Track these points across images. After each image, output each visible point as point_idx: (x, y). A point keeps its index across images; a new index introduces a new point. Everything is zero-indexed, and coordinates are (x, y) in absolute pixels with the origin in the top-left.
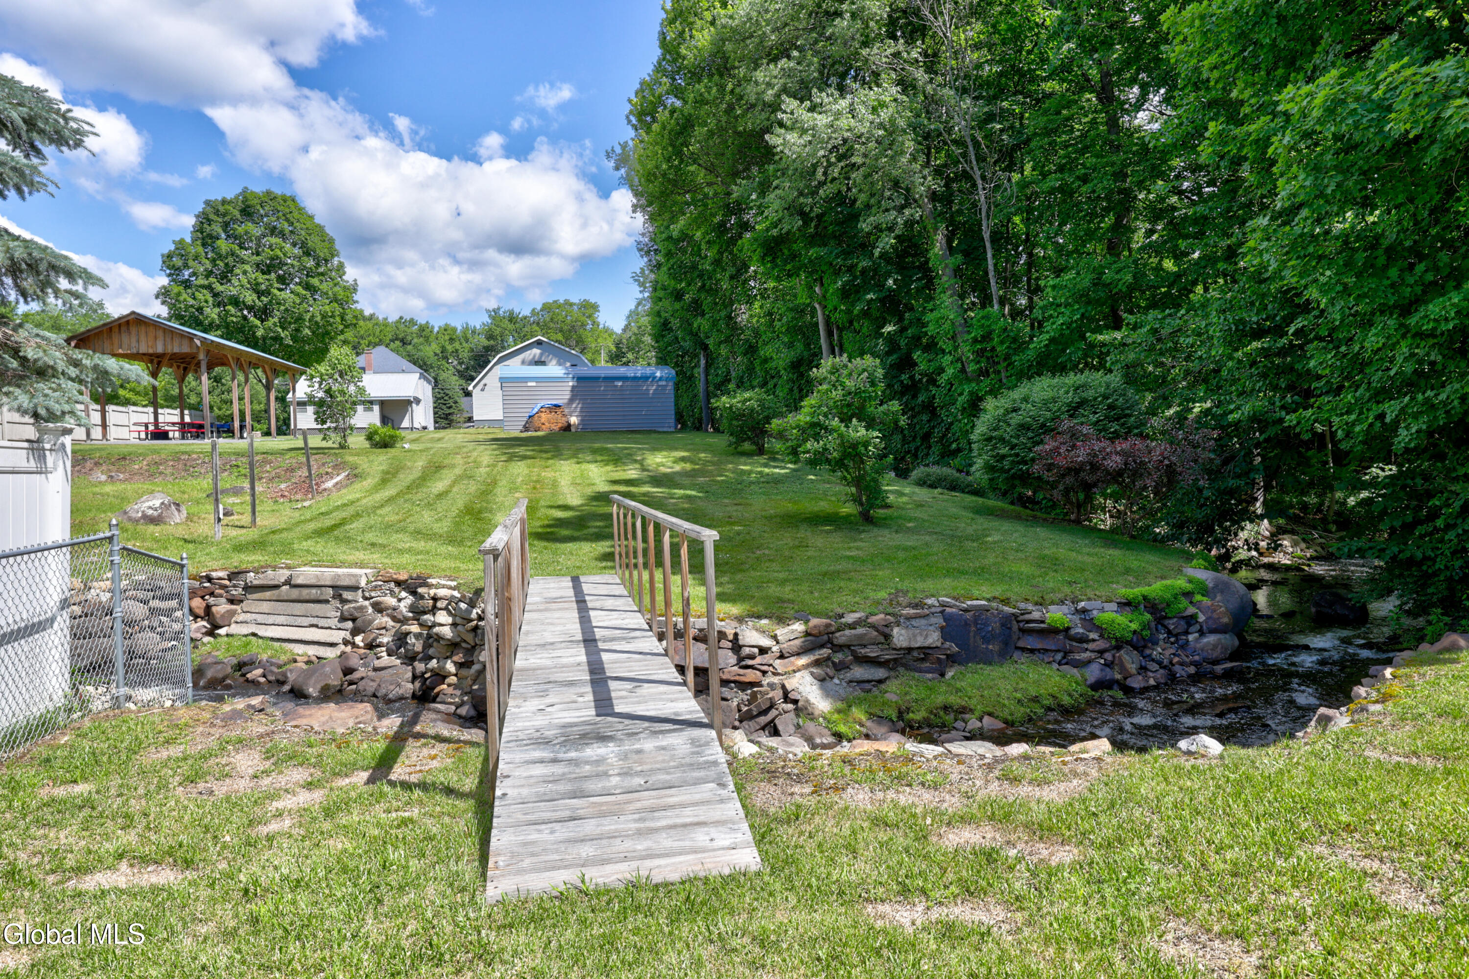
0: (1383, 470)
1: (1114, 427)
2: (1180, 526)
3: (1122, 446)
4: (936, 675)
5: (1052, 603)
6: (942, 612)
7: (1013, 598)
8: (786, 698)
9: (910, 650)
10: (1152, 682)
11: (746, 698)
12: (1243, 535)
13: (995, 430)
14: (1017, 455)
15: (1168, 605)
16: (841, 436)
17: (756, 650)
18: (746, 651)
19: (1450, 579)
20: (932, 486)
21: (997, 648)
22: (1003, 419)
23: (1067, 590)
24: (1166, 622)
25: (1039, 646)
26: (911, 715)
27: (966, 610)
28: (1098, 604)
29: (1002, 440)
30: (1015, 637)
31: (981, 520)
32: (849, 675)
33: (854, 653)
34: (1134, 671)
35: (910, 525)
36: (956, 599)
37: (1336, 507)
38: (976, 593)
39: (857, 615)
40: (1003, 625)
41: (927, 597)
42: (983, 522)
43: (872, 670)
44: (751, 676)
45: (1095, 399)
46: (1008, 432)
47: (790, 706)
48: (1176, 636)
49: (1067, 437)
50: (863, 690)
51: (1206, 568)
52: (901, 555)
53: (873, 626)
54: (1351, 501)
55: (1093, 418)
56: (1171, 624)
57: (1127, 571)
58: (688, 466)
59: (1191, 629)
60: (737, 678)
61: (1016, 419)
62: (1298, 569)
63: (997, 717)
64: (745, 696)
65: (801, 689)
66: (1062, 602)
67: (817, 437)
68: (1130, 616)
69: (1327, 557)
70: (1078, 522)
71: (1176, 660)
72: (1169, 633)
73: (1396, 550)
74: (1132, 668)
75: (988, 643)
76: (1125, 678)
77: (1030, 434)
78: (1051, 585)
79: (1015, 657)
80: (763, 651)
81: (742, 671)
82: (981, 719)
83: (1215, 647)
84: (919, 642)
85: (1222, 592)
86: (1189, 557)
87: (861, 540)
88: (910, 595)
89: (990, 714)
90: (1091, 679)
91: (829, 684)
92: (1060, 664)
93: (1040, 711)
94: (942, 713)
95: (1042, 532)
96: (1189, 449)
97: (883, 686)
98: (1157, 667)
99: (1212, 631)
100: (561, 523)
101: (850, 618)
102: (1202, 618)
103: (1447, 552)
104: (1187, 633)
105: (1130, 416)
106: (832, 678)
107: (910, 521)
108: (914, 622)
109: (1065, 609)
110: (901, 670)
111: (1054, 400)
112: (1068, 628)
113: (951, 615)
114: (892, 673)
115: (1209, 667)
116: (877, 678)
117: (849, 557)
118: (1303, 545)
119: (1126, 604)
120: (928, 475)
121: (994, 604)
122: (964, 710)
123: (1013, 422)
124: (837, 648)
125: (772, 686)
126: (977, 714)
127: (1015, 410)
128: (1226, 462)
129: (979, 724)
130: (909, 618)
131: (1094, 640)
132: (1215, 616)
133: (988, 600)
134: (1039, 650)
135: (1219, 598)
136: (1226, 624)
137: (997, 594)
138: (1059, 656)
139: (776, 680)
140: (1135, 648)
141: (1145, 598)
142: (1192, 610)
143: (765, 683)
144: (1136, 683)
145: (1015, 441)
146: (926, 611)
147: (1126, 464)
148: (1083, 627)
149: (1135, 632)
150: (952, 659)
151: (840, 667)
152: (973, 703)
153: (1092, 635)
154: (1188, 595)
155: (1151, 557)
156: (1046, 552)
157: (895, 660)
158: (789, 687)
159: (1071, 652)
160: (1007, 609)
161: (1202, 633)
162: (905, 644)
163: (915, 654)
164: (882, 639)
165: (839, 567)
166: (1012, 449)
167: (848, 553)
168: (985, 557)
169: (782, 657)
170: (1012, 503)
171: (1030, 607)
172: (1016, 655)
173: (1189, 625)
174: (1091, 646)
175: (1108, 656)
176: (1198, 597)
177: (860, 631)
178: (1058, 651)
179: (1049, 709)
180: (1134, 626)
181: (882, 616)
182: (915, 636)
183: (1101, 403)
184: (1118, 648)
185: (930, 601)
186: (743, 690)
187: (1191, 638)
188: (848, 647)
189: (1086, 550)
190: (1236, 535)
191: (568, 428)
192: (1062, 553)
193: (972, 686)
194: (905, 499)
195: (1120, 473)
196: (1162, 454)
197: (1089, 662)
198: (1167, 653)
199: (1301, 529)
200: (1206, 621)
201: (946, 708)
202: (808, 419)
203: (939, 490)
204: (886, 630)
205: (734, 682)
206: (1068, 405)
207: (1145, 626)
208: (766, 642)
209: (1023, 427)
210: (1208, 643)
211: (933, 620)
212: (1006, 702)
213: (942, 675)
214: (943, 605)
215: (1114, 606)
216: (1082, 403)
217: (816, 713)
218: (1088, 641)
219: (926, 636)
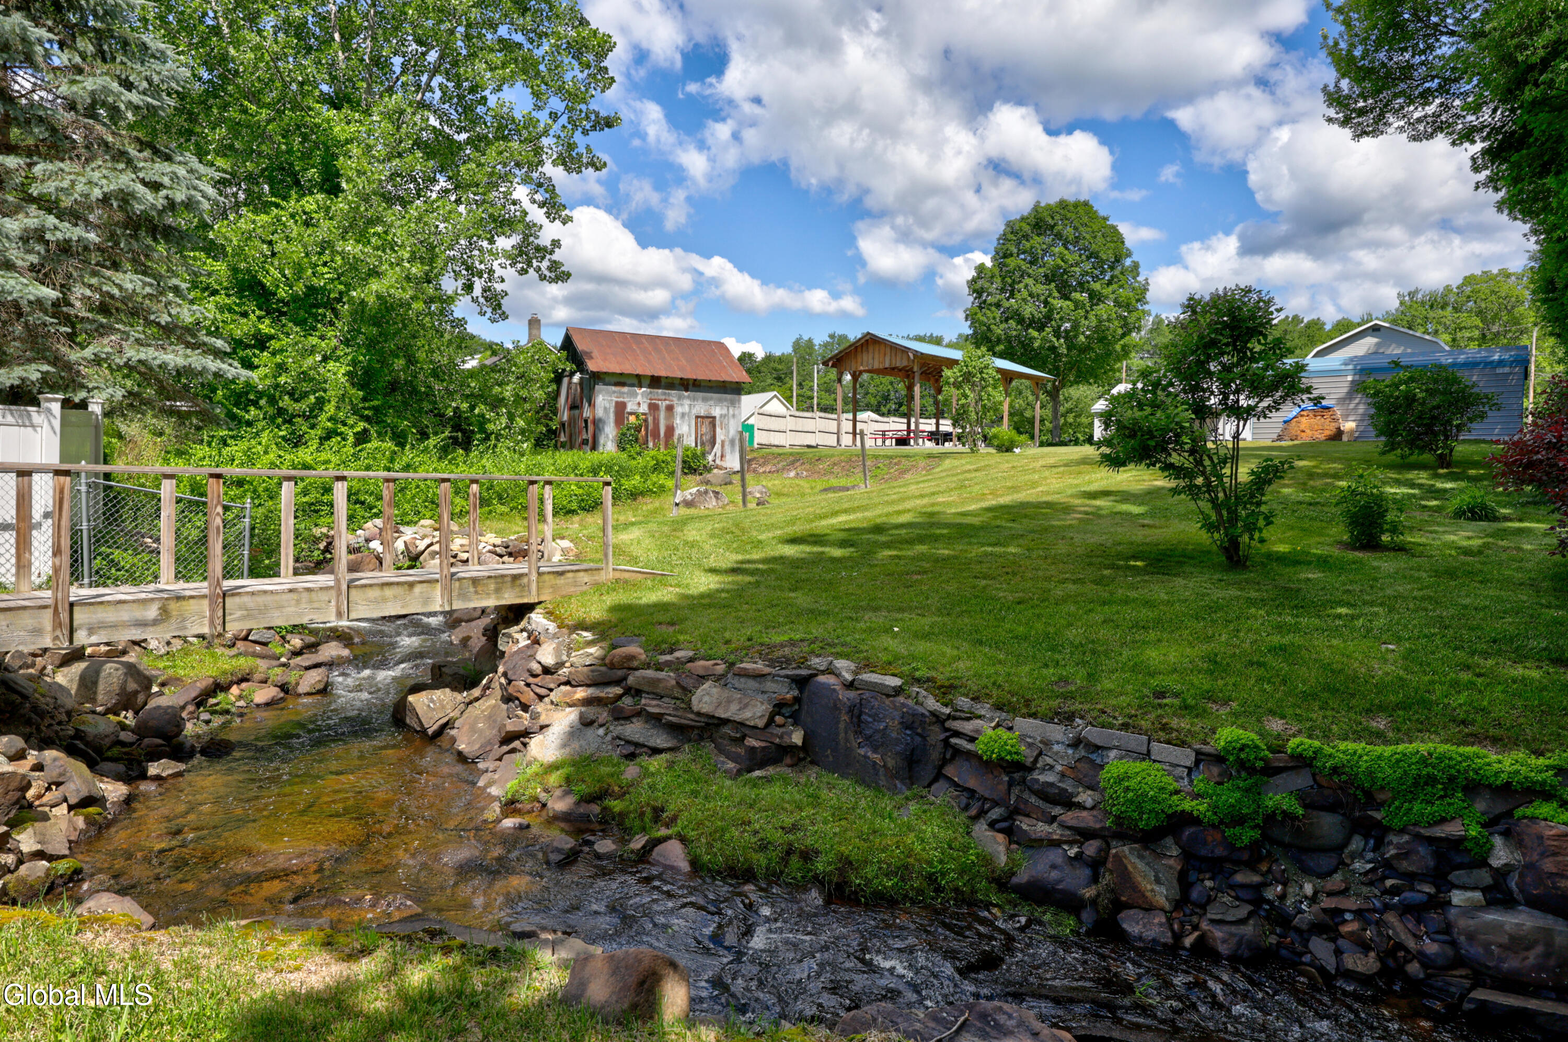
4: (737, 769)
6: (802, 678)
9: (720, 720)
10: (1189, 940)
17: (539, 667)
18: (532, 665)
25: (969, 783)
27: (850, 686)
28: (1133, 741)
32: (621, 728)
33: (640, 702)
34: (1163, 902)
39: (682, 654)
40: (908, 726)
43: (650, 732)
53: (682, 673)
56: (1394, 845)
59: (1459, 876)
72: (1385, 863)
74: (1156, 891)
75: (872, 748)
76: (1122, 906)
79: (931, 791)
80: (547, 670)
82: (658, 841)
84: (730, 712)
89: (685, 841)
90: (1024, 875)
91: (589, 733)
99: (1533, 904)
101: (672, 656)
104: (1443, 881)
106: (600, 726)
109: (1055, 731)
110: (701, 745)
112: (1034, 768)
113: (820, 687)
114: (686, 746)
119: (1221, 761)
121: (913, 690)
124: (633, 691)
125: (534, 716)
131: (1080, 806)
134: (965, 790)
138: (996, 814)
142: (1463, 829)
146: (771, 671)
148: (1071, 775)
149: (1183, 818)
150: (781, 752)
151: (619, 715)
153: (1084, 797)
157: (688, 727)
159: (1023, 814)
160: (932, 703)
161: (1501, 897)
162: (710, 709)
163: (727, 729)
164: (680, 692)
169: (568, 682)
171: (981, 708)
172: (938, 787)
173: (1447, 862)
174: (1070, 817)
175: (1092, 845)
177: (665, 675)
178: (996, 803)
181: (709, 663)
182: (729, 701)
185: (816, 661)
188: (640, 692)
191: (1338, 436)
197: (1047, 843)
204: (694, 683)
213: (750, 770)
218: (1069, 803)
219: (746, 706)
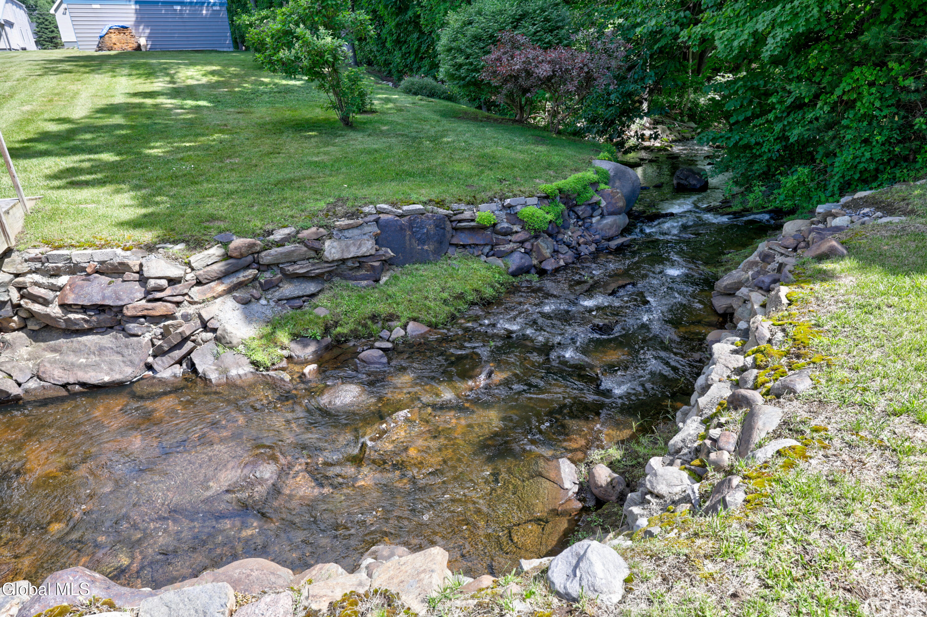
0: (723, 76)
1: (549, 37)
2: (593, 121)
3: (553, 55)
4: (371, 282)
5: (483, 202)
6: (377, 221)
7: (449, 199)
8: (205, 326)
9: (344, 261)
10: (562, 263)
11: (159, 331)
12: (634, 127)
13: (454, 41)
14: (471, 64)
15: (579, 195)
16: (306, 44)
17: (164, 282)
18: (152, 283)
19: (770, 159)
20: (416, 94)
21: (432, 247)
22: (461, 31)
23: (497, 187)
24: (576, 209)
25: (470, 242)
26: (339, 329)
27: (401, 216)
28: (521, 200)
29: (460, 51)
30: (449, 236)
31: (444, 122)
32: (277, 294)
33: (282, 270)
34: (548, 255)
35: (385, 128)
36: (393, 204)
37: (689, 105)
38: (414, 197)
39: (287, 231)
40: (437, 226)
41: (366, 205)
42: (446, 124)
43: (303, 286)
44: (160, 309)
45: (535, 11)
46: (463, 42)
47: (210, 335)
48: (583, 219)
49: (508, 46)
50: (293, 308)
51: (610, 160)
52: (363, 158)
53: (302, 242)
54: (702, 101)
55: (532, 29)
56: (580, 210)
57: (550, 166)
58: (215, 79)
59: (595, 213)
60: (145, 313)
61: (471, 31)
62: (665, 150)
63: (422, 322)
64: (157, 330)
65: (221, 316)
66: (491, 200)
67: (290, 45)
68: (547, 208)
69: (682, 140)
70: (520, 122)
71: (582, 240)
72: (578, 217)
73: (737, 137)
74: (547, 252)
75: (424, 244)
76: (541, 262)
77: (482, 45)
78: (484, 184)
79: (449, 253)
80: (172, 281)
81: (150, 305)
82: (405, 327)
83: (611, 226)
84: (353, 252)
85: (619, 179)
86: (597, 149)
87: (333, 145)
88: (349, 204)
89: (415, 320)
90: (513, 267)
91: (255, 307)
92: (487, 256)
93: (463, 307)
94: (369, 323)
95: (489, 131)
96: (604, 57)
97: (315, 301)
98: (566, 248)
99: (610, 214)
100: (45, 137)
101: (278, 235)
102: (603, 204)
103: (772, 139)
104: (591, 216)
105: (562, 28)
106: (258, 299)
107: (385, 124)
108: (346, 234)
109: (493, 206)
110: (336, 280)
111: (501, 12)
112: (495, 225)
113: (387, 222)
114: (327, 285)
115: (605, 243)
116: (308, 292)
117: (311, 163)
118: (668, 132)
119: (546, 198)
120: (413, 84)
121: (429, 207)
122: (391, 317)
123: (468, 33)
124: (263, 268)
125: (186, 318)
126: (403, 320)
127: (470, 23)
128: (630, 69)
129: (402, 332)
130: (342, 229)
131: (517, 232)
132: (613, 201)
133: (425, 203)
134: (470, 245)
135: (617, 184)
136: (622, 207)
137: (433, 197)
138: (487, 249)
139: (192, 310)
140: (550, 235)
141: (560, 190)
142: (597, 198)
143: (178, 314)
144: (549, 266)
145: (469, 51)
146: (360, 221)
147: (553, 71)
148: (509, 221)
149: (550, 222)
150: (387, 263)
151: (268, 287)
152: (400, 310)
153: (516, 228)
154: (594, 184)
155: (569, 152)
156: (487, 151)
157: (330, 272)
158: (206, 317)
159: (497, 244)
160: (442, 211)
161: (602, 215)
162: (337, 256)
163: (350, 264)
164: (313, 254)
165: (298, 174)
166: (467, 58)
167: (315, 159)
168: (435, 158)
169: (199, 283)
170: (480, 107)
171: (463, 207)
172: (451, 250)
173: (594, 210)
174: (514, 238)
175: (528, 245)
176: (602, 186)
177: (289, 247)
178: (486, 245)
179: (473, 304)
180: (550, 217)
181: (314, 229)
182: (348, 247)
183: (539, 15)
184: (536, 237)
185: (366, 209)
186: (157, 324)
187: (594, 220)
188: (277, 265)
189: (519, 147)
190: (628, 126)
191: (139, 48)
192: (501, 151)
193: (402, 290)
194: (390, 105)
195: (549, 79)
196: (582, 62)
197: (512, 251)
198: (575, 235)
199: (667, 121)
200: (606, 206)
201: (374, 318)
202: (279, 26)
203: (419, 97)
204: (316, 245)
205: (144, 317)
206: (513, 17)
207: (560, 215)
208: (175, 271)
209: (477, 38)
210: (607, 223)
211: (367, 229)
212: (432, 305)
213: (377, 281)
214: (380, 212)
215: (535, 200)
216: (523, 16)
217: (235, 342)
218: (512, 233)
219: (360, 245)
